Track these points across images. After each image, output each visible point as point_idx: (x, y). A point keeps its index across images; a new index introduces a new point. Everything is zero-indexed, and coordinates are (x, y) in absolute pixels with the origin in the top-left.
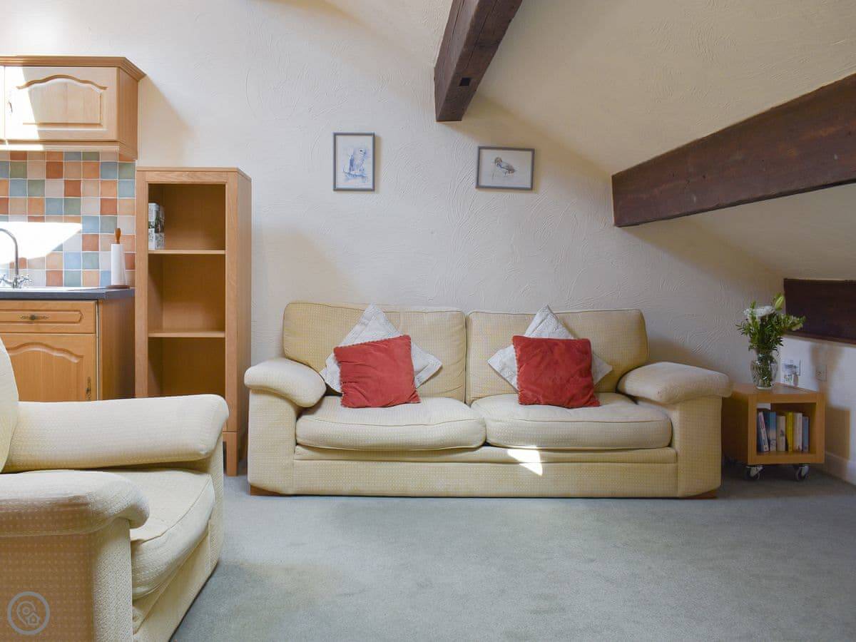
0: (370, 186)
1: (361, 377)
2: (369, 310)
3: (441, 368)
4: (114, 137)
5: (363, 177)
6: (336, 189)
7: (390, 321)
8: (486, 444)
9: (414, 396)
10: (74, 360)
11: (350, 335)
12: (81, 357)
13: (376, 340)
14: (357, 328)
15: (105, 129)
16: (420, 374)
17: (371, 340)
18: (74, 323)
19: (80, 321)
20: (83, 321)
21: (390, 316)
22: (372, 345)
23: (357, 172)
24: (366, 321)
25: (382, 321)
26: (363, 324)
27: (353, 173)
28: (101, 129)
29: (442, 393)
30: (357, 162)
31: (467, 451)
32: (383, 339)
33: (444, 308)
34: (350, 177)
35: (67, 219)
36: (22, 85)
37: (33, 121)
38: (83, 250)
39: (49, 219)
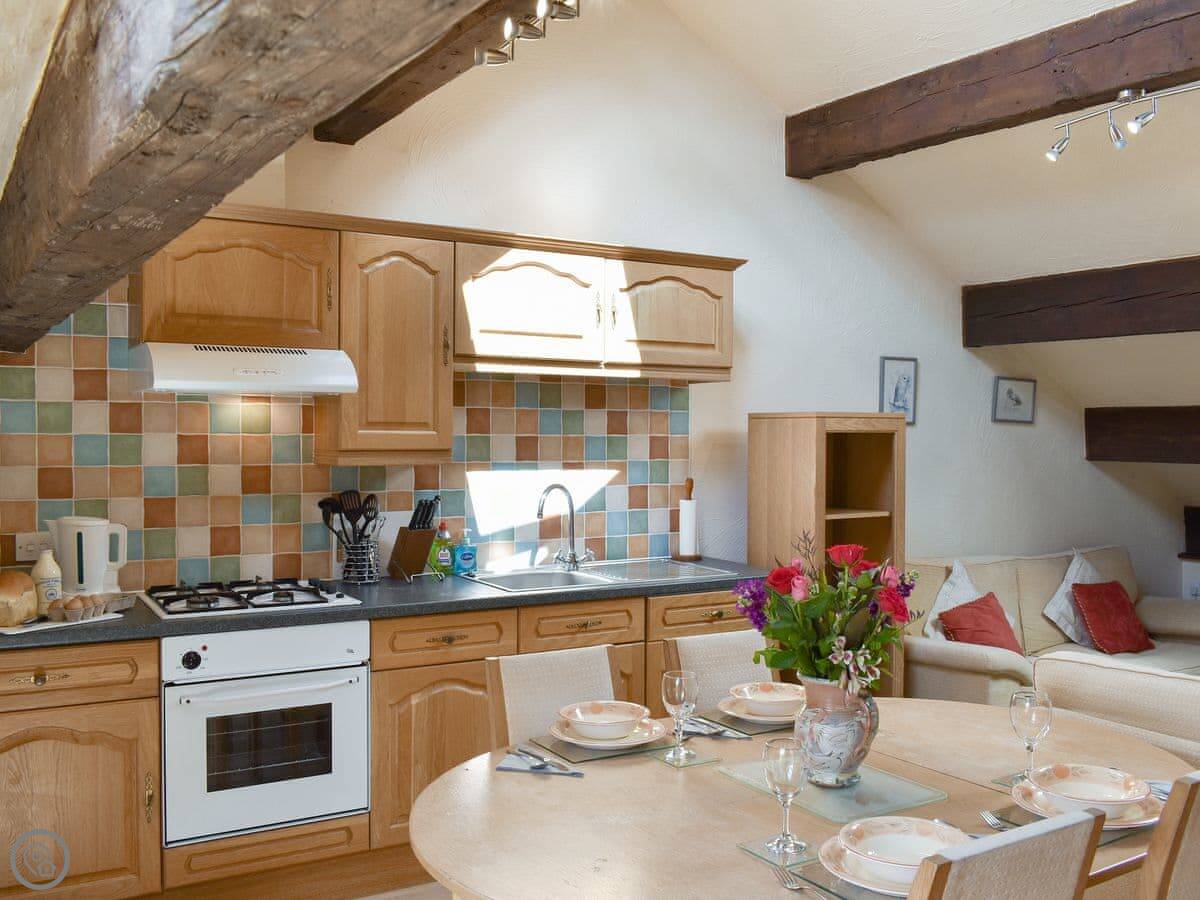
4: (729, 363)
15: (718, 353)
23: (900, 403)
27: (897, 404)
28: (713, 352)
30: (901, 392)
35: (610, 466)
36: (625, 286)
37: (635, 337)
38: (630, 508)
39: (589, 466)
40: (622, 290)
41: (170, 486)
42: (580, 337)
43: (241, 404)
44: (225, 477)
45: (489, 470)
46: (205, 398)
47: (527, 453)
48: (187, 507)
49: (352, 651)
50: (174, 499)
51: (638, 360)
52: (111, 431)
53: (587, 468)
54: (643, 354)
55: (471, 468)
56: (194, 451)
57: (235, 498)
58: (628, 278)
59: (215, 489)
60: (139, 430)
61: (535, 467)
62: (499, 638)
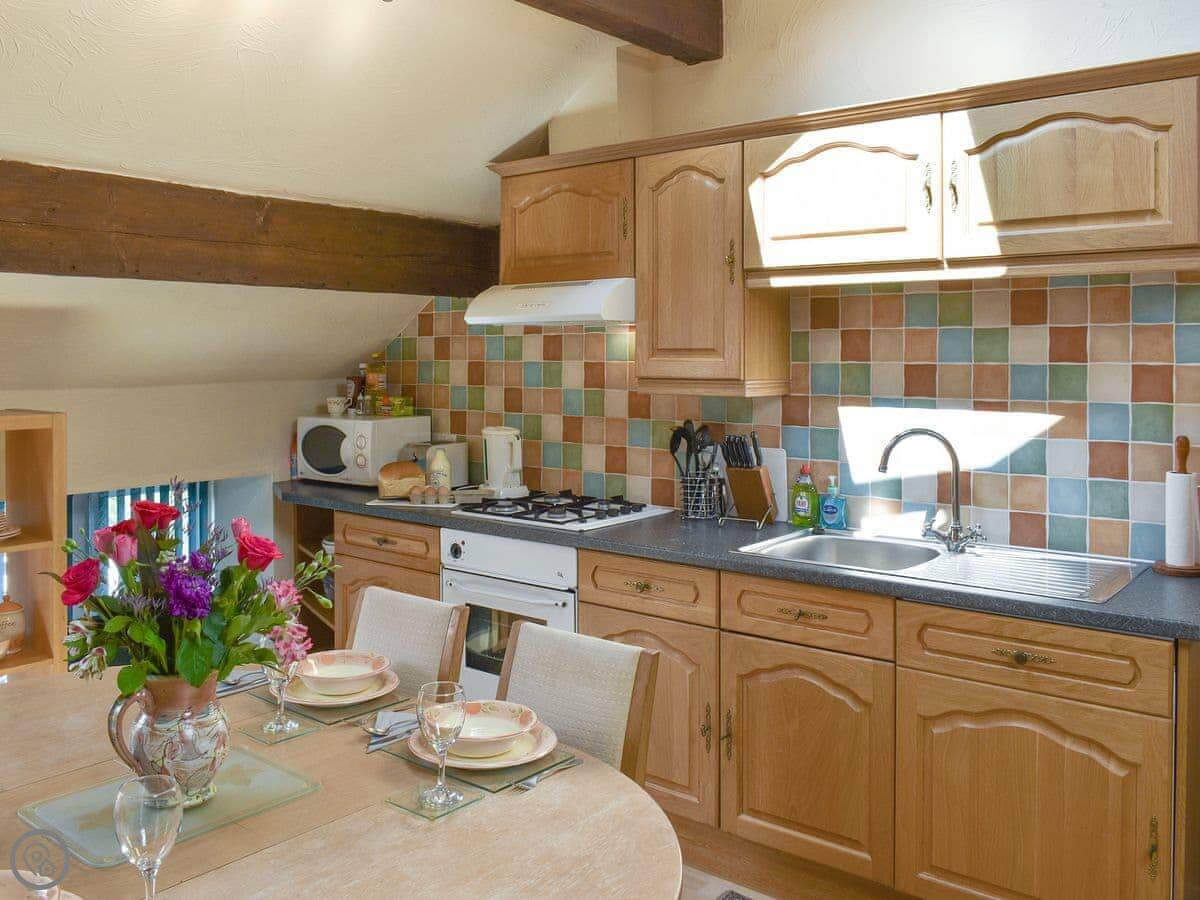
10: (1116, 770)
12: (1131, 765)
15: (1166, 223)
19: (1134, 681)
28: (1157, 223)
35: (1053, 410)
36: (973, 146)
37: (990, 218)
38: (1091, 476)
39: (1017, 408)
40: (970, 153)
41: (579, 407)
42: (903, 229)
43: (628, 333)
44: (616, 402)
45: (869, 406)
46: (603, 329)
47: (920, 386)
48: (591, 428)
49: (561, 576)
50: (582, 418)
51: (995, 250)
52: (544, 359)
53: (1013, 410)
54: (1002, 240)
55: (845, 403)
56: (595, 376)
57: (624, 421)
58: (976, 134)
59: (609, 413)
60: (560, 358)
61: (933, 406)
62: (695, 601)
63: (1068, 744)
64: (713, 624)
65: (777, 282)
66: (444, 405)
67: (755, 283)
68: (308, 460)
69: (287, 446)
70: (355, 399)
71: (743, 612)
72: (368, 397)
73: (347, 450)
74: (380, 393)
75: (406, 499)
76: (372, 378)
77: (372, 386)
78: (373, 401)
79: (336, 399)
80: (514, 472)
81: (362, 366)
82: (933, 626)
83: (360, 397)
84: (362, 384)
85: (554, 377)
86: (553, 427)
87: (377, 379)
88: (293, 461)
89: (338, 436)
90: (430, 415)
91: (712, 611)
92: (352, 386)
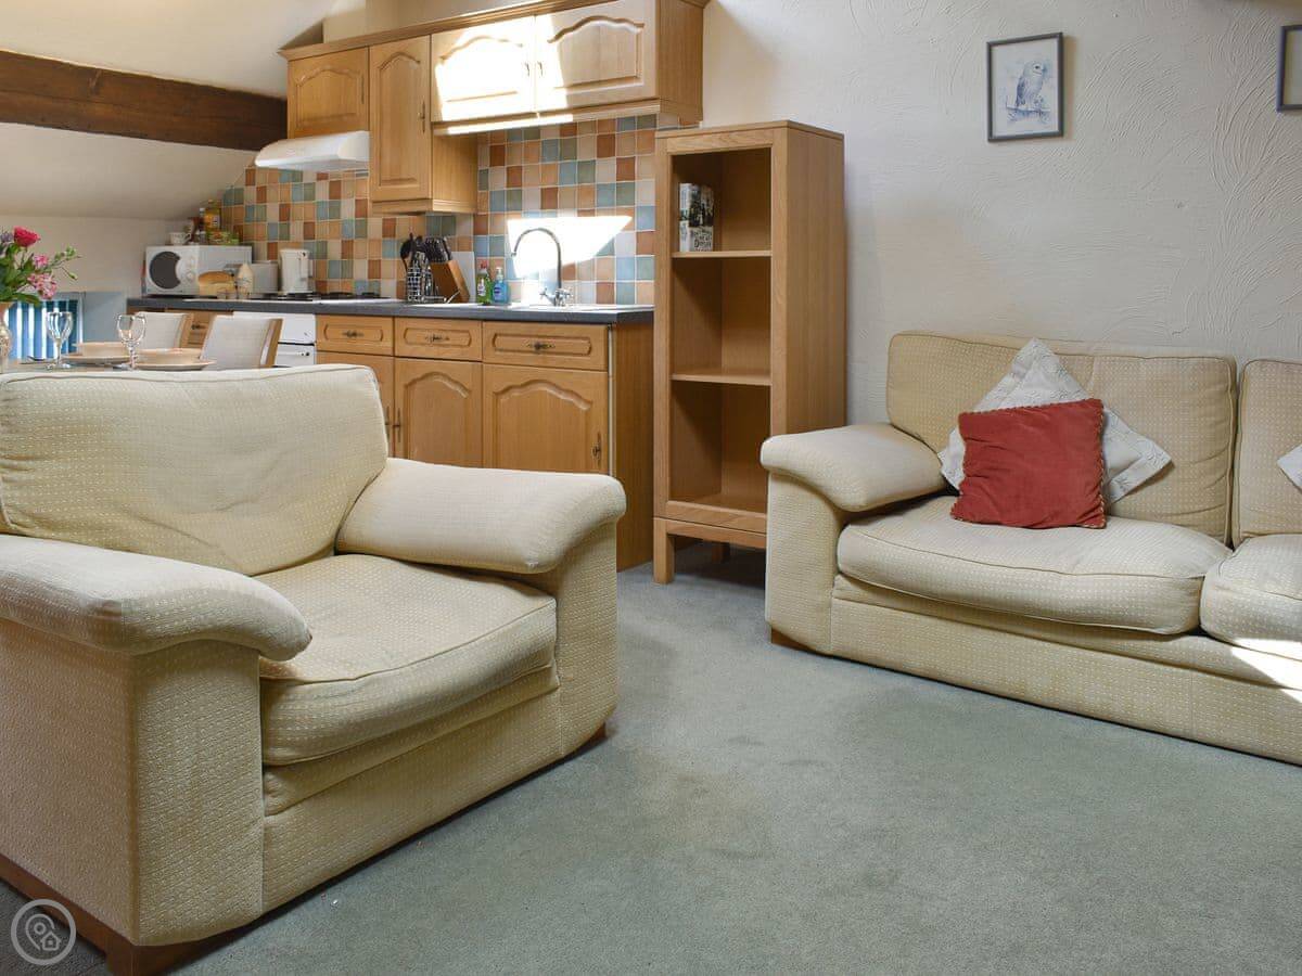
0: (1055, 128)
1: (996, 469)
2: (1029, 350)
3: (1169, 467)
4: (652, 94)
5: (1040, 113)
6: (992, 139)
7: (1070, 372)
8: (1198, 631)
9: (1092, 514)
10: (583, 407)
11: (994, 393)
12: (589, 403)
13: (1033, 405)
14: (1008, 380)
15: (642, 84)
16: (1123, 475)
17: (1025, 405)
18: (582, 355)
19: (589, 352)
20: (592, 354)
21: (1069, 361)
22: (1026, 414)
23: (1029, 106)
24: (1023, 370)
25: (1052, 369)
26: (1016, 374)
27: (1022, 108)
28: (638, 84)
29: (1167, 515)
30: (1030, 88)
31: (1148, 639)
32: (1048, 403)
33: (1187, 352)
34: (1017, 116)
35: (620, 212)
36: (553, 36)
37: (562, 83)
38: (636, 254)
39: (600, 213)
40: (550, 41)
41: (351, 233)
42: (515, 93)
45: (522, 218)
47: (549, 202)
49: (307, 334)
51: (563, 104)
52: (329, 199)
53: (598, 215)
54: (569, 98)
55: (509, 216)
56: (361, 209)
57: (379, 241)
58: (554, 29)
59: (370, 236)
60: (339, 198)
61: (555, 215)
62: (381, 339)
63: (562, 397)
64: (390, 353)
65: (453, 131)
66: (262, 239)
67: (439, 132)
68: (153, 280)
69: (140, 272)
70: (193, 235)
71: (407, 343)
72: (203, 233)
73: (181, 269)
74: (213, 229)
75: (216, 298)
76: (208, 218)
77: (208, 224)
78: (208, 235)
79: (177, 234)
80: (302, 280)
81: (202, 209)
82: (500, 335)
83: (198, 233)
84: (200, 223)
85: (335, 211)
86: (335, 249)
87: (211, 219)
88: (143, 282)
89: (174, 258)
90: (251, 245)
91: (390, 344)
92: (192, 224)
